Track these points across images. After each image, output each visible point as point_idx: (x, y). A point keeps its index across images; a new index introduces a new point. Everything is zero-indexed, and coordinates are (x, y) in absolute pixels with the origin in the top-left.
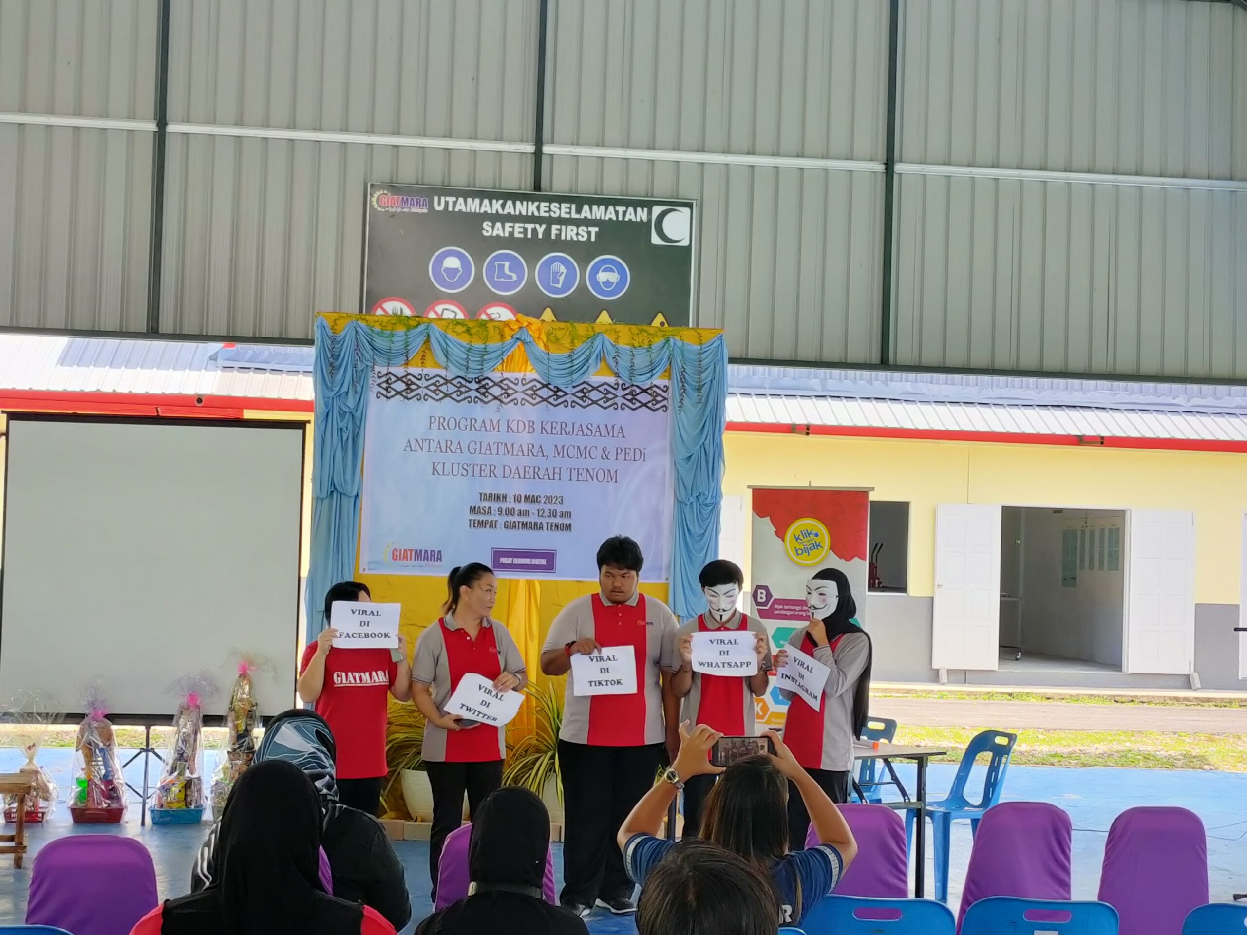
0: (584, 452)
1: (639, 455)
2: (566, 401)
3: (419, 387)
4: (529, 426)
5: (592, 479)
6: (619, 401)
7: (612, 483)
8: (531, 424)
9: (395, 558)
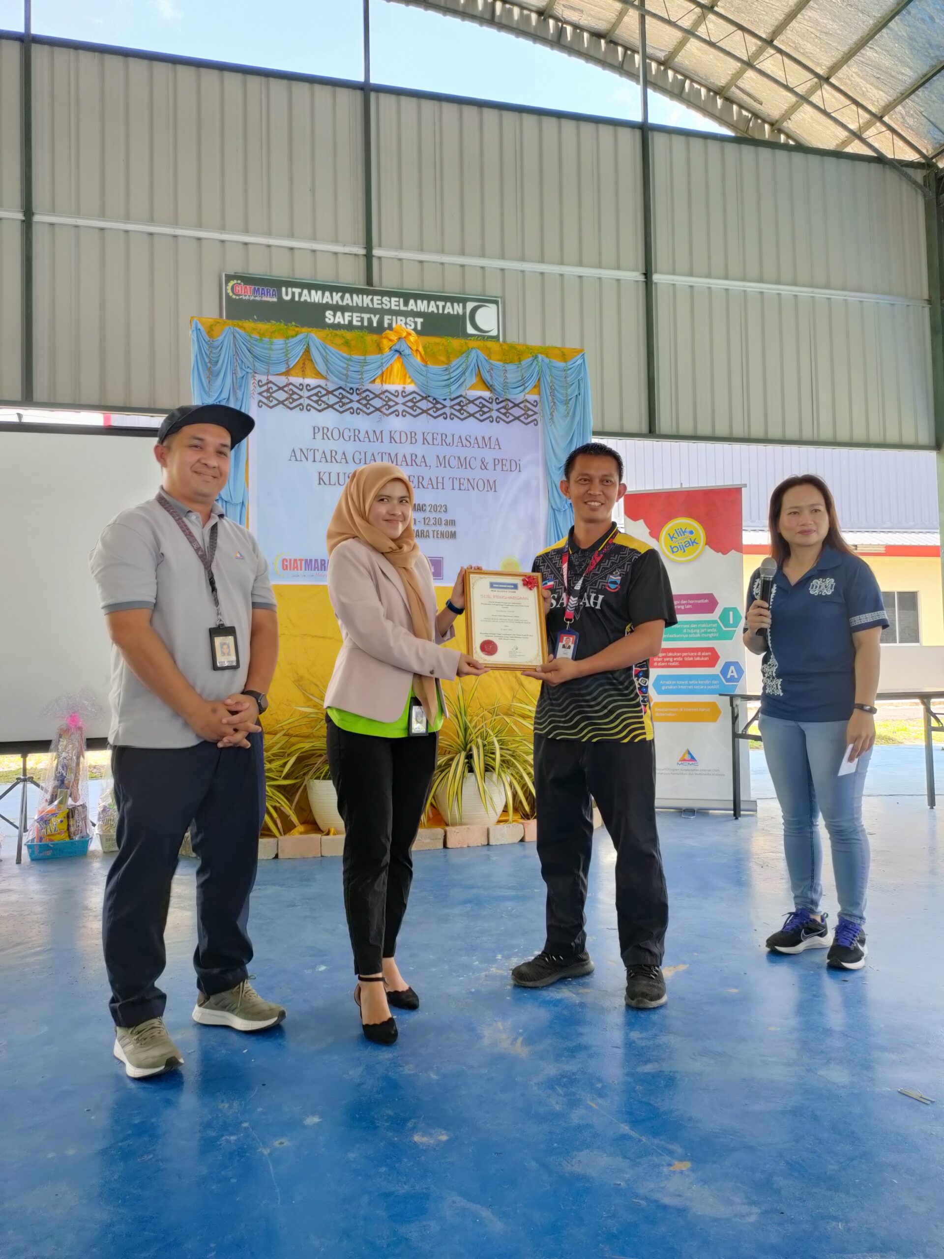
0: (465, 463)
1: (515, 466)
2: (445, 413)
3: (301, 397)
4: (411, 437)
5: (474, 489)
6: (495, 414)
7: (491, 493)
8: (413, 435)
9: (285, 568)
